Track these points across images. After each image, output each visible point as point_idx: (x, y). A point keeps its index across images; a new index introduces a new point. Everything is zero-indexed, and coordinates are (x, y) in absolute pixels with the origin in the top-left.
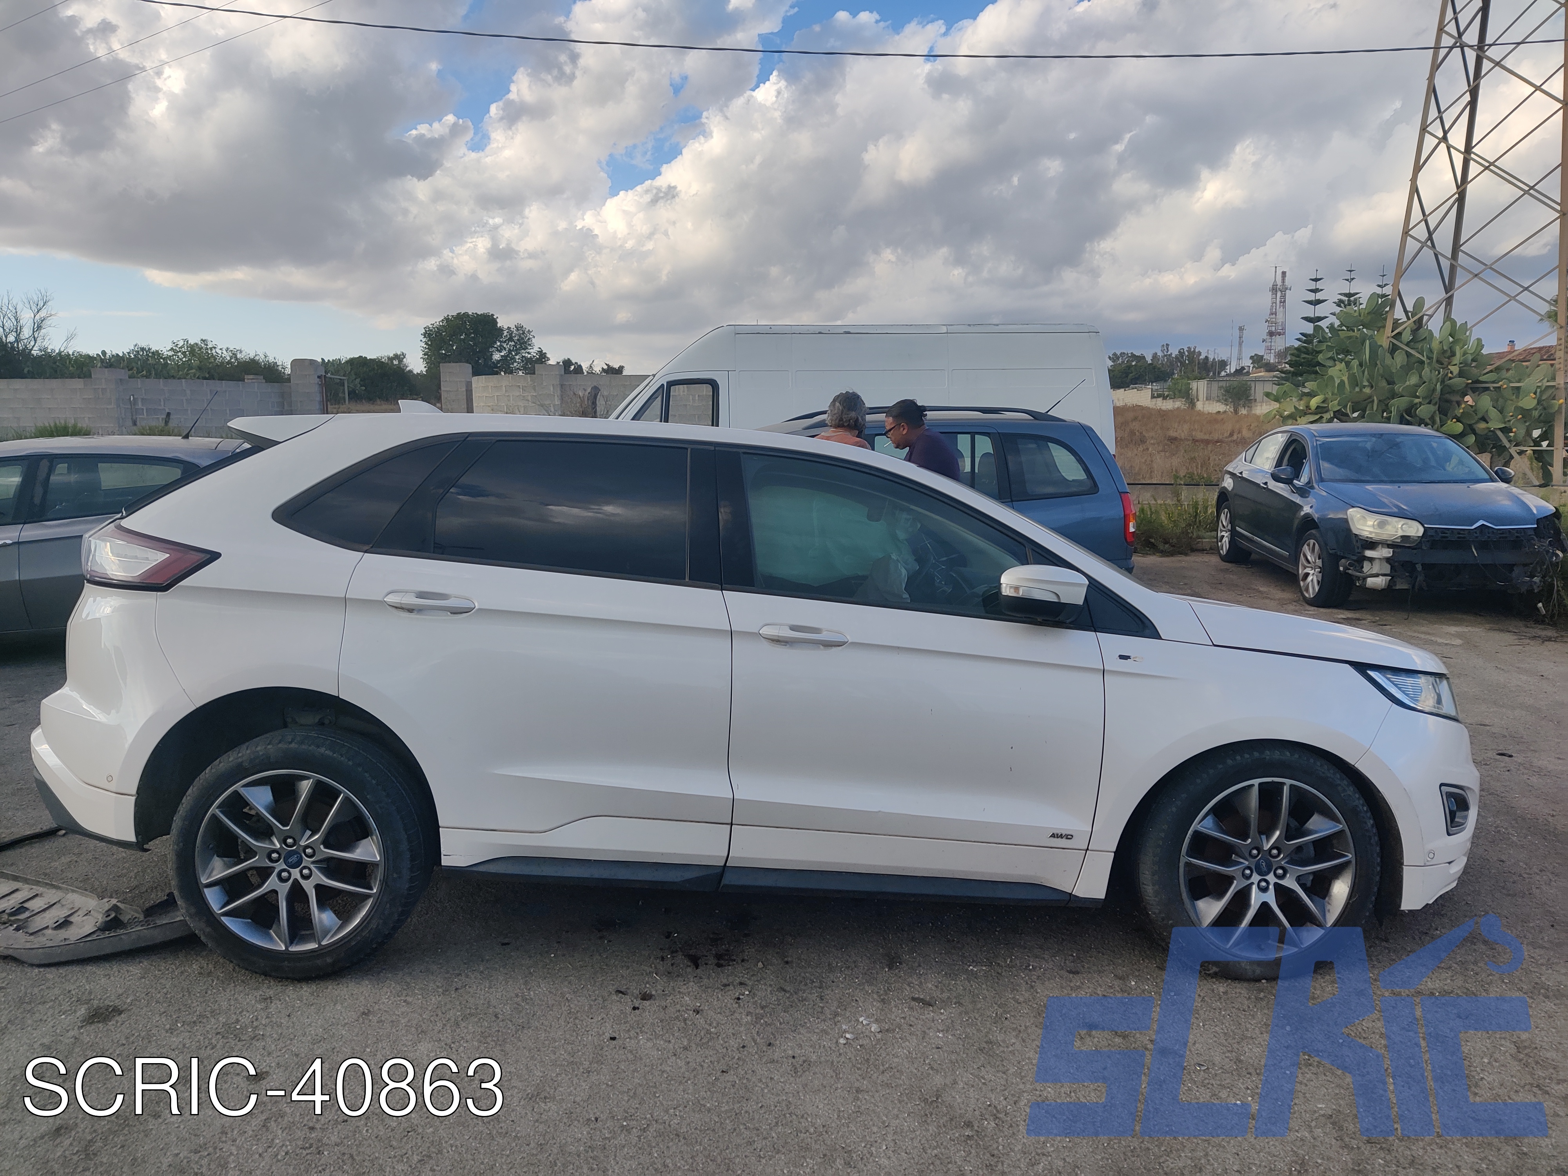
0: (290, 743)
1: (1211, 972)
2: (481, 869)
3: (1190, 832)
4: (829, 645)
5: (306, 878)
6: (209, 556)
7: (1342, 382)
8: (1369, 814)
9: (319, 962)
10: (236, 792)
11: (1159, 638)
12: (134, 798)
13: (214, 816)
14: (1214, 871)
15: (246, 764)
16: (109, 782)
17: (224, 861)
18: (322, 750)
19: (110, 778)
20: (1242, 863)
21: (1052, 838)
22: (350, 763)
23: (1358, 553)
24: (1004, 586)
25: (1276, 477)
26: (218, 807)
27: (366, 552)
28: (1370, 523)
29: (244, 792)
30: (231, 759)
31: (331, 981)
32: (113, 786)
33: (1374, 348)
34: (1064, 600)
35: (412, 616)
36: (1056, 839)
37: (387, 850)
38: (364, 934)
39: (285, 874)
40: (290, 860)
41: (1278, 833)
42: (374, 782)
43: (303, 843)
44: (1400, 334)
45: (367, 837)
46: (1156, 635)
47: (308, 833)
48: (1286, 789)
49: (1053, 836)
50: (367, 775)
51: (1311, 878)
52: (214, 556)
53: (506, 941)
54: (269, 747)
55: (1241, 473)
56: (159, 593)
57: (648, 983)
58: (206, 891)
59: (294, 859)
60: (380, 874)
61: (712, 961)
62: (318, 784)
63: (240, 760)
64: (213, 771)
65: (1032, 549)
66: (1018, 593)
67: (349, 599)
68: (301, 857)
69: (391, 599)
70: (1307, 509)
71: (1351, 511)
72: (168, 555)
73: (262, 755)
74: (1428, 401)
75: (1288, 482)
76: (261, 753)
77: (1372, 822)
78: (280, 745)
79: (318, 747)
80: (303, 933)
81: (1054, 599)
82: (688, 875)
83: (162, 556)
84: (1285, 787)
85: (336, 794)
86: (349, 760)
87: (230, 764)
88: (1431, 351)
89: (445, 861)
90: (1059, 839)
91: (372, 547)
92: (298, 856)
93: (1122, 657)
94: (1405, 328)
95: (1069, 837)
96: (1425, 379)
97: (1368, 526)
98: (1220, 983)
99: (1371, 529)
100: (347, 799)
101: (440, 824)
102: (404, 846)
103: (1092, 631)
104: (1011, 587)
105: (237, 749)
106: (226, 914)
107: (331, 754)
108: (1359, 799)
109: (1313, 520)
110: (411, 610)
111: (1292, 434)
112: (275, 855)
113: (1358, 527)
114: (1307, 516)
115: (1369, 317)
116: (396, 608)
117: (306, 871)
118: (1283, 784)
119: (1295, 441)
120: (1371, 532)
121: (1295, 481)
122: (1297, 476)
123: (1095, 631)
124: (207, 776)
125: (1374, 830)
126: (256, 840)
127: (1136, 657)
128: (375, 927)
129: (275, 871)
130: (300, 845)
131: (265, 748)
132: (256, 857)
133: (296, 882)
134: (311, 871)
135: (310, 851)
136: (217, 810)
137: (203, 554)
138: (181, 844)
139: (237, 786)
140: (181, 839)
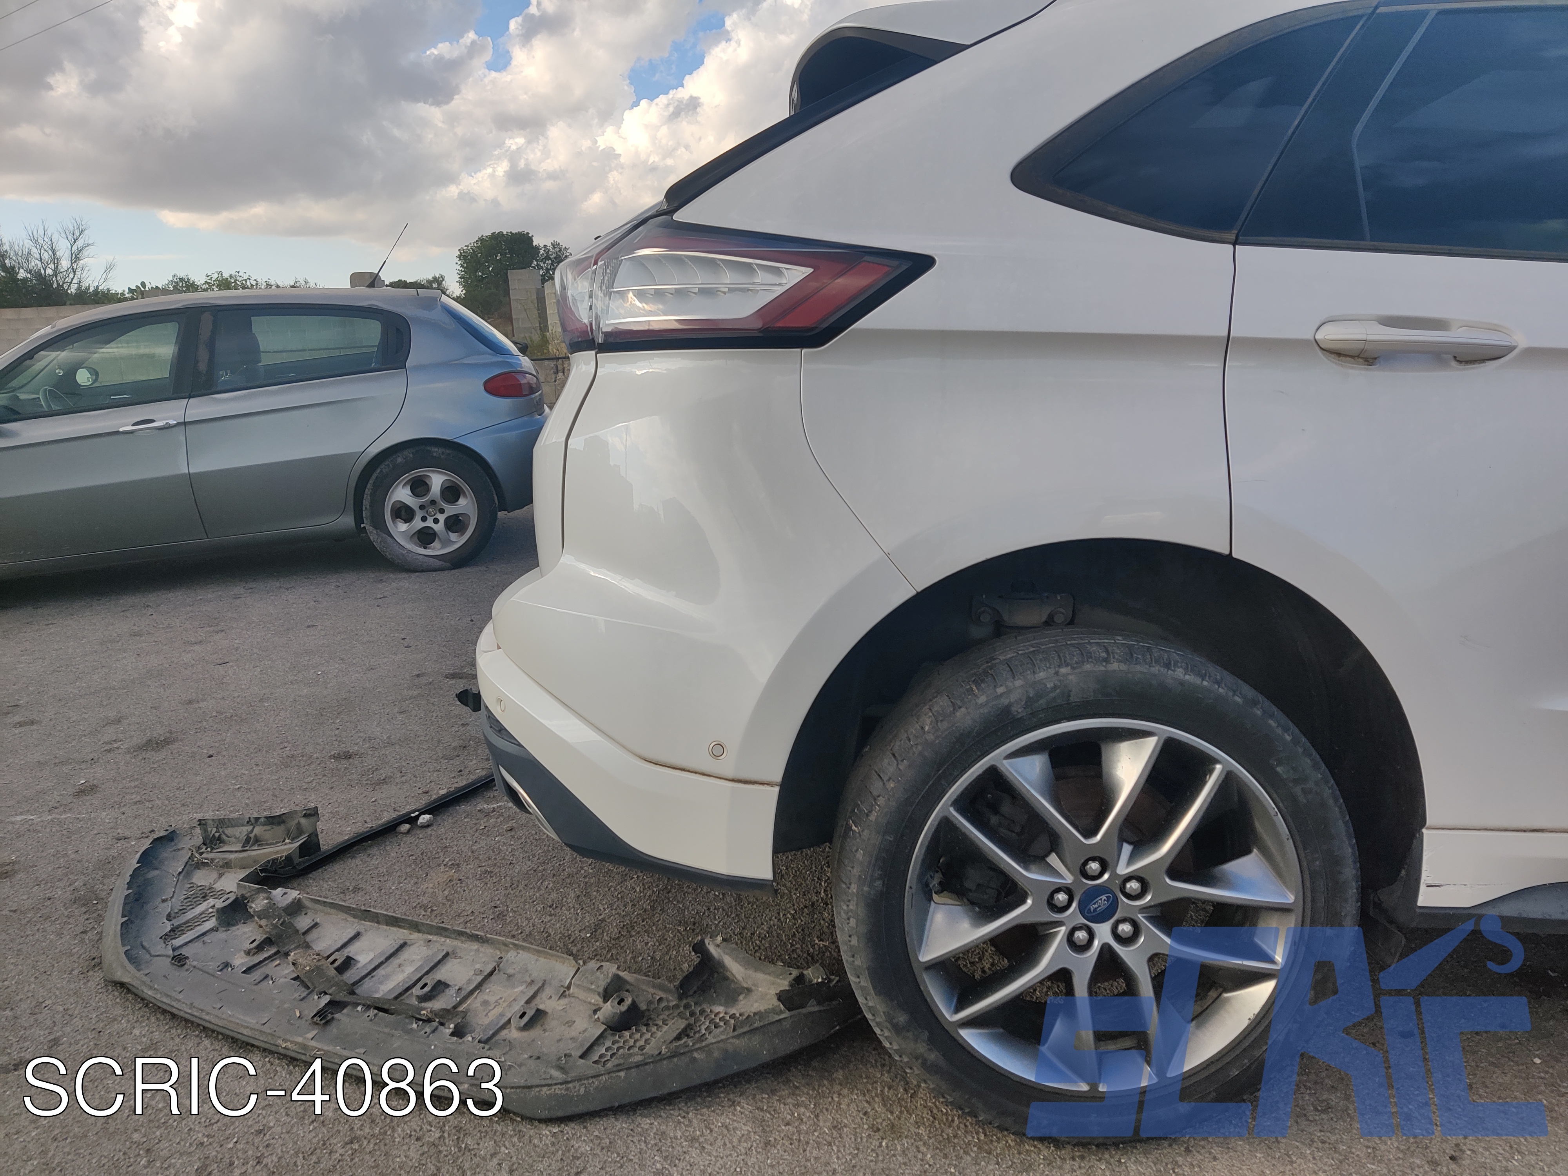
0: (1107, 661)
5: (1125, 941)
6: (907, 265)
10: (992, 767)
12: (776, 790)
13: (946, 823)
15: (1018, 710)
16: (716, 757)
18: (1179, 673)
19: (718, 750)
26: (953, 802)
29: (1008, 769)
30: (982, 699)
32: (727, 765)
37: (1309, 882)
39: (1081, 935)
40: (1093, 907)
43: (1123, 870)
47: (1137, 849)
50: (1272, 722)
52: (919, 263)
56: (804, 351)
58: (924, 974)
59: (1101, 902)
62: (1169, 749)
63: (1005, 701)
67: (1236, 338)
69: (1328, 336)
72: (808, 271)
73: (1055, 687)
83: (797, 272)
85: (1205, 763)
87: (985, 710)
89: (1423, 899)
92: (1108, 897)
100: (1229, 777)
101: (1424, 821)
106: (966, 1023)
107: (1197, 681)
112: (1062, 897)
116: (1338, 354)
117: (1125, 928)
126: (1026, 868)
129: (1063, 930)
130: (1114, 875)
131: (1057, 673)
132: (1023, 901)
133: (1106, 949)
134: (1137, 930)
135: (1133, 886)
136: (952, 809)
137: (895, 263)
138: (878, 883)
139: (996, 757)
140: (878, 873)
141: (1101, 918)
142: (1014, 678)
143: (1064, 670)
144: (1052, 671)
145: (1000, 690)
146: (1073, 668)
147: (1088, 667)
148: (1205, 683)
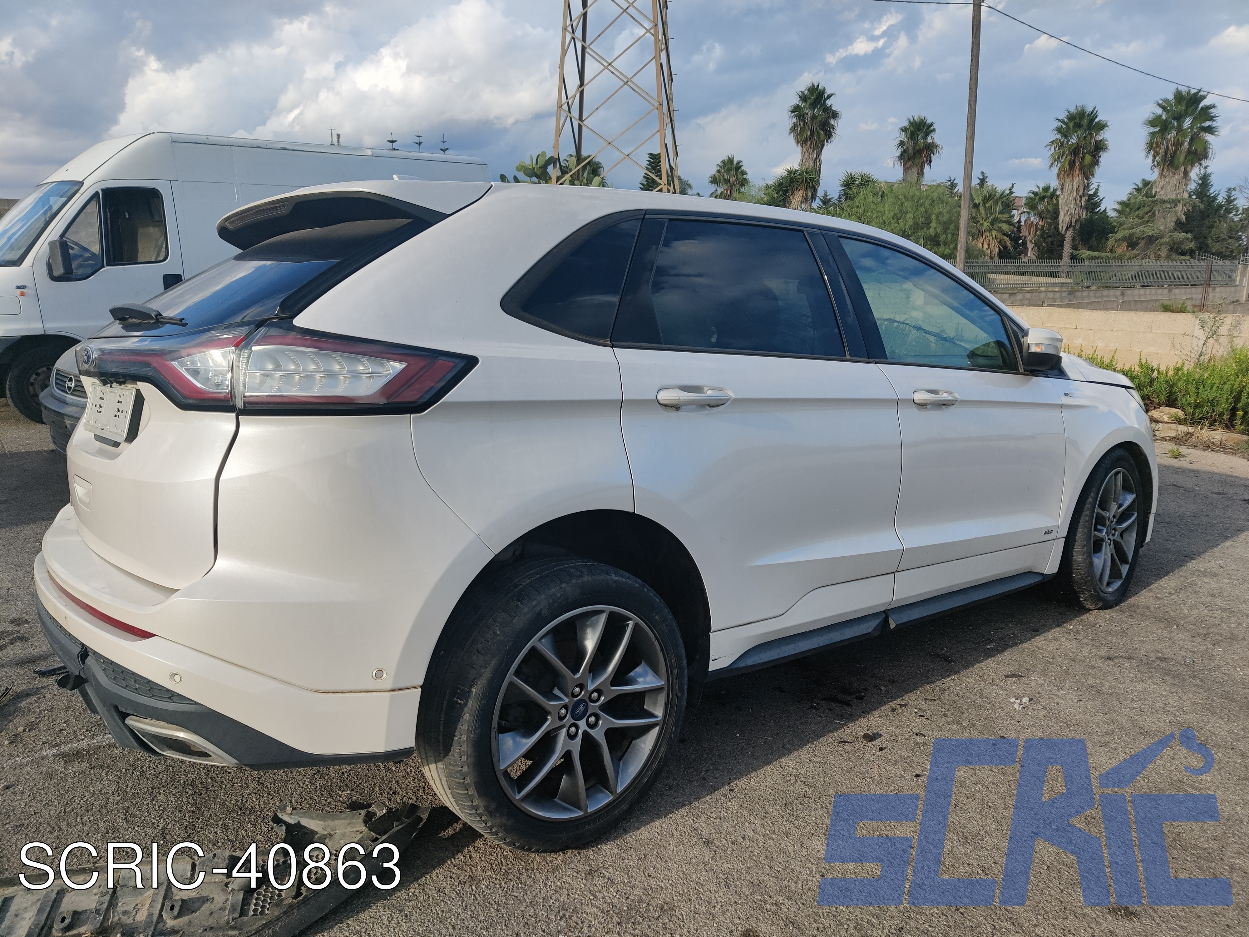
3: (1095, 514)
5: (592, 726)
10: (532, 647)
12: (420, 690)
13: (511, 684)
19: (377, 676)
21: (1044, 535)
26: (515, 672)
29: (539, 646)
30: (526, 610)
32: (386, 683)
39: (573, 730)
40: (577, 712)
41: (1116, 506)
43: (591, 687)
46: (1067, 377)
47: (596, 676)
48: (1120, 475)
49: (1045, 533)
52: (470, 360)
56: (414, 415)
60: (661, 699)
62: (612, 618)
66: (1040, 349)
67: (626, 400)
69: (662, 397)
72: (404, 365)
83: (396, 366)
85: (625, 621)
87: (529, 616)
89: (710, 668)
90: (1047, 534)
91: (611, 341)
92: (584, 705)
93: (1065, 394)
95: (1051, 531)
100: (636, 626)
101: (712, 629)
112: (563, 711)
116: (666, 406)
117: (592, 719)
123: (1048, 377)
126: (548, 701)
127: (1070, 394)
129: (564, 730)
130: (587, 691)
133: (585, 733)
134: (597, 717)
135: (595, 695)
136: (514, 677)
139: (534, 641)
141: (581, 717)
142: (540, 594)
143: (563, 585)
144: (558, 587)
145: (534, 603)
146: (568, 583)
147: (574, 581)
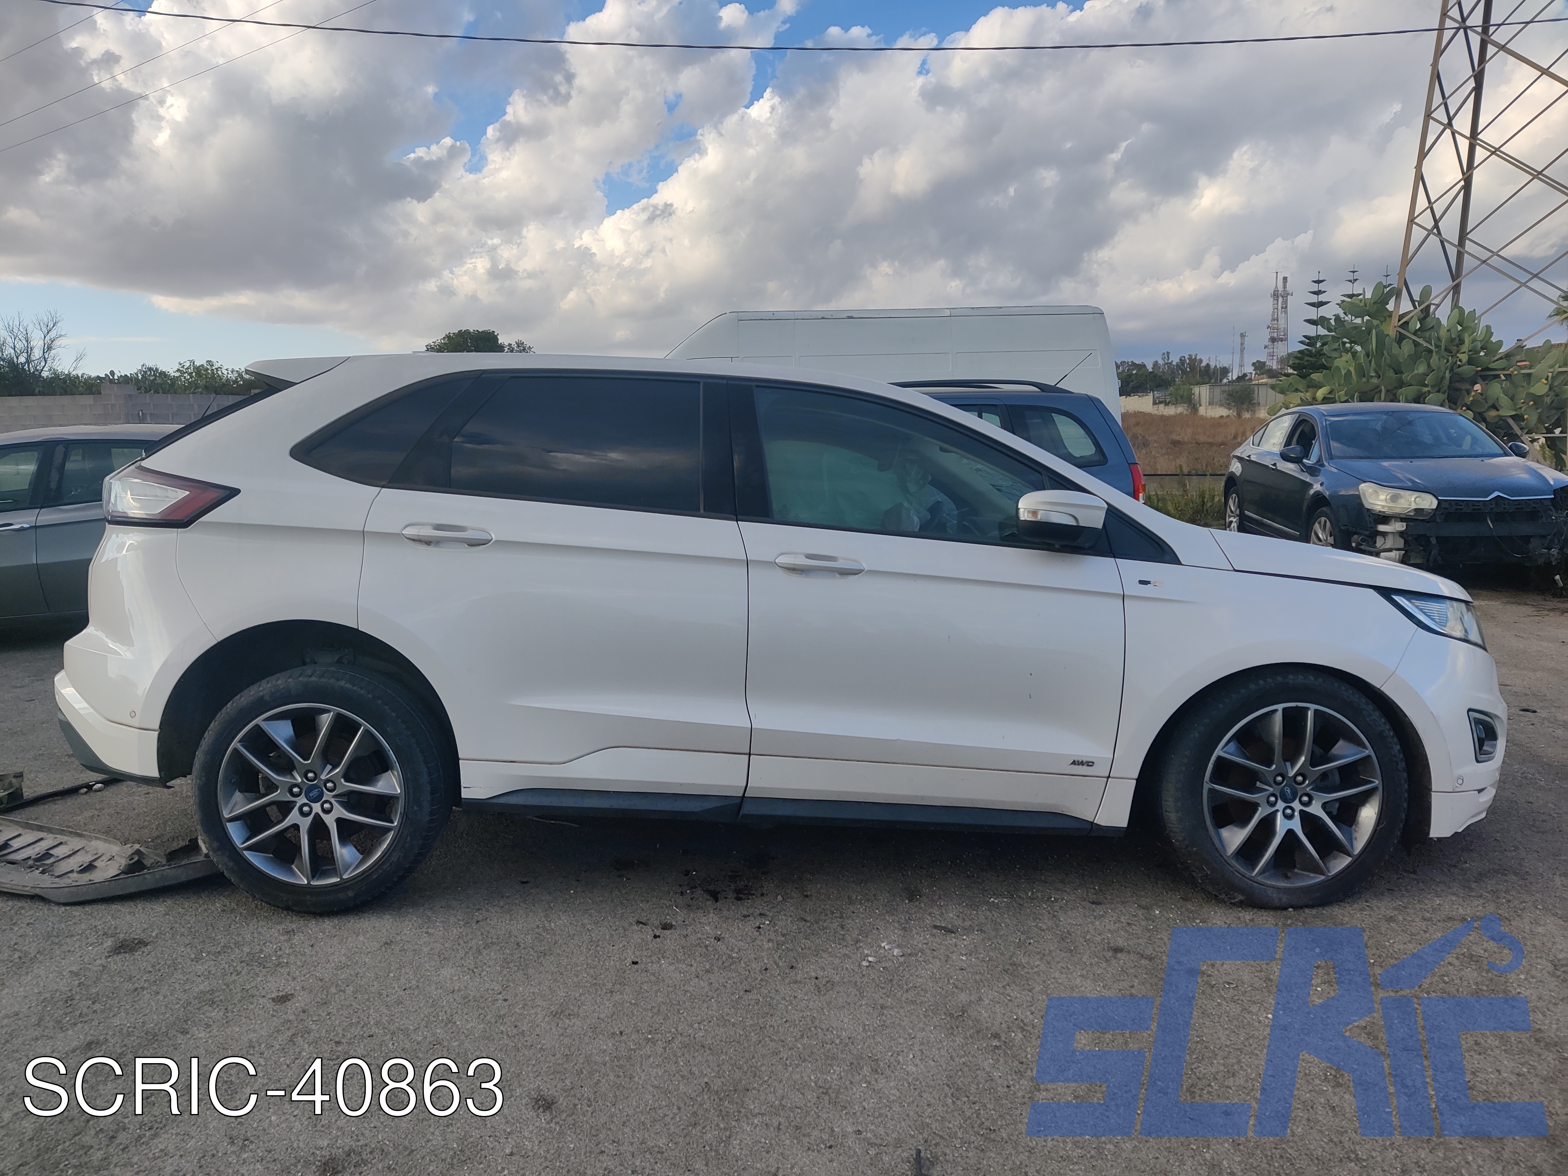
0: (310, 676)
1: (1237, 900)
2: (502, 800)
3: (1213, 758)
4: (845, 573)
6: (228, 492)
7: (1349, 372)
8: (1395, 740)
9: (341, 896)
10: (257, 726)
11: (1179, 563)
12: (156, 733)
13: (236, 750)
14: (1239, 798)
15: (267, 698)
16: (132, 717)
17: (245, 797)
18: (342, 683)
19: (133, 714)
20: (1266, 790)
21: (1072, 765)
22: (370, 696)
23: (1371, 528)
24: (1021, 511)
25: (1285, 457)
26: (240, 741)
27: (383, 487)
28: (1382, 497)
31: (352, 916)
32: (136, 722)
33: (1381, 338)
34: (1082, 524)
35: (431, 549)
36: (1076, 767)
37: (406, 783)
38: (385, 867)
39: (306, 809)
41: (1303, 759)
42: (394, 714)
43: (323, 777)
44: (1407, 323)
45: (387, 771)
46: (1176, 560)
47: (329, 767)
48: (1310, 714)
49: (1074, 763)
50: (386, 707)
51: (1337, 805)
52: (233, 492)
53: (525, 880)
54: (289, 680)
55: (1249, 456)
56: (179, 530)
57: (667, 914)
58: (228, 824)
59: (315, 793)
60: (400, 807)
61: (731, 895)
62: (339, 718)
63: (261, 694)
64: (234, 705)
65: (1049, 477)
66: (1036, 517)
67: (367, 532)
68: (322, 790)
69: (408, 531)
70: (1317, 487)
71: (1363, 486)
72: (188, 493)
73: (284, 688)
74: (1436, 389)
75: (1297, 461)
76: (281, 687)
77: (1398, 747)
78: (301, 679)
79: (338, 680)
80: (325, 868)
81: (1072, 522)
82: (707, 805)
83: (183, 494)
84: (1309, 712)
85: (356, 727)
86: (369, 693)
87: (251, 699)
88: (1439, 339)
89: (465, 794)
90: (1080, 766)
91: (389, 482)
92: (319, 791)
93: (1142, 582)
94: (1412, 317)
95: (1090, 764)
96: (1434, 367)
97: (1381, 501)
98: (1246, 911)
99: (1384, 503)
101: (460, 756)
102: (425, 779)
103: (1111, 557)
104: (1029, 512)
105: (258, 684)
106: (248, 848)
107: (351, 687)
108: (1385, 723)
109: (1324, 497)
110: (428, 542)
111: (1301, 414)
112: (296, 790)
113: (1370, 501)
114: (1318, 494)
115: (1375, 307)
116: (414, 540)
117: (327, 806)
118: (1308, 709)
119: (1304, 421)
120: (1383, 507)
121: (1304, 460)
122: (1307, 455)
123: (1114, 557)
124: (228, 710)
125: (1401, 756)
126: (278, 774)
127: (1155, 582)
128: (395, 860)
129: (297, 806)
130: (321, 779)
131: (286, 682)
132: (277, 791)
133: (317, 816)
134: (332, 805)
135: (329, 785)
136: (239, 744)
137: (222, 491)
138: (204, 779)
139: (258, 720)
140: (203, 774)
141: (316, 801)
144: (284, 681)
146: (295, 679)
148: (354, 688)
